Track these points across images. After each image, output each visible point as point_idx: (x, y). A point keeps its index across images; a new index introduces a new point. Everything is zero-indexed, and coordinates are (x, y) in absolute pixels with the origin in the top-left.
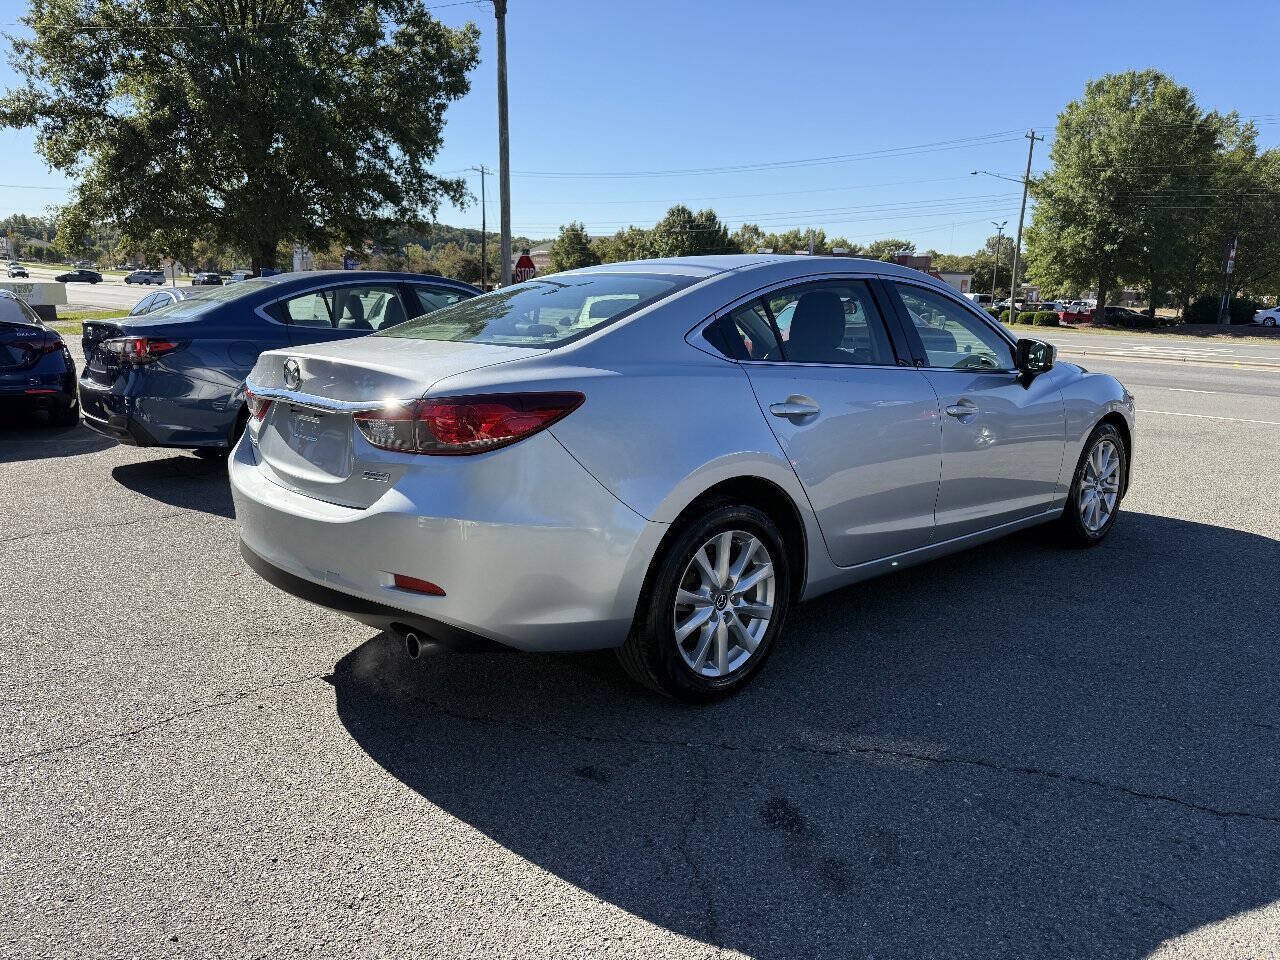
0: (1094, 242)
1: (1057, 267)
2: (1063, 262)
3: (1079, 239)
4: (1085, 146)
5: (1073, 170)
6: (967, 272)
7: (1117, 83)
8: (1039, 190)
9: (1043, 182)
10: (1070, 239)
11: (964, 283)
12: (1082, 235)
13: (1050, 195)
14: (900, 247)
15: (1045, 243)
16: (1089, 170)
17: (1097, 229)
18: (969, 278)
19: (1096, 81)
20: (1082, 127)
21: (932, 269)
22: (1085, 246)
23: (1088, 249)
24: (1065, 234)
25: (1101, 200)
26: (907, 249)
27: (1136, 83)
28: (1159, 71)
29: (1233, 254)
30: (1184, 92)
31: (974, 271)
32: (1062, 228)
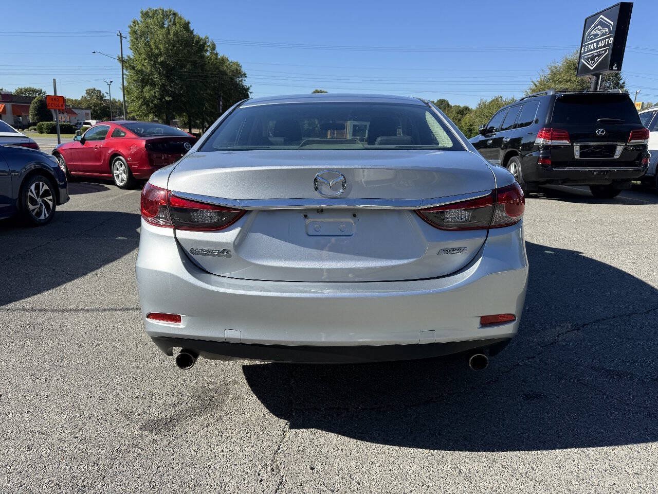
0: (160, 95)
1: (144, 107)
2: (148, 105)
3: (152, 92)
4: (147, 44)
5: (143, 56)
6: (87, 109)
7: (155, 13)
8: (127, 65)
9: (128, 61)
10: (148, 92)
11: (87, 114)
12: (154, 91)
13: (133, 68)
14: (37, 92)
15: (136, 94)
16: (151, 56)
17: (161, 88)
18: (89, 112)
19: (145, 11)
20: (143, 34)
21: (68, 106)
22: (156, 97)
23: (158, 99)
24: (145, 90)
25: (159, 73)
26: (40, 94)
27: (166, 15)
28: (176, 11)
29: (221, 103)
30: (189, 23)
31: (91, 108)
32: (143, 87)
